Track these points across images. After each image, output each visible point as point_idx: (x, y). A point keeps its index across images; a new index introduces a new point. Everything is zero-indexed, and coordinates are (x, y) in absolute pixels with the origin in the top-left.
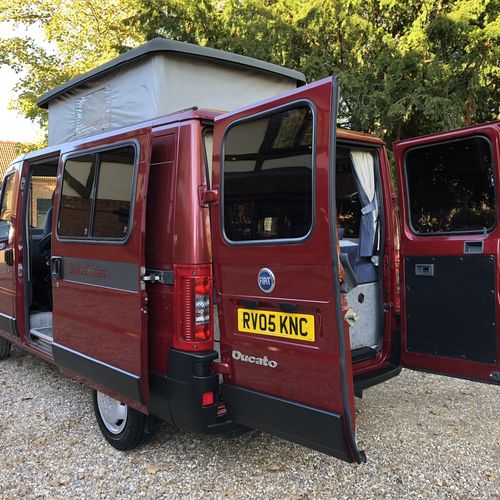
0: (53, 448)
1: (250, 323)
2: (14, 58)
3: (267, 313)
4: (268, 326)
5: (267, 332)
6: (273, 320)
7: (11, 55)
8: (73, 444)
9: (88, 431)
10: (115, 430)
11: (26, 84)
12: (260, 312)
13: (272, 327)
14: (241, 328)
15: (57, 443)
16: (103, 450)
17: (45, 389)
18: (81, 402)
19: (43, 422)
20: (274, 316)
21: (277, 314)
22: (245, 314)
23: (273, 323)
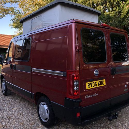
0: (25, 126)
1: (90, 86)
2: (11, 12)
3: (95, 82)
4: (95, 85)
5: (95, 87)
6: (96, 83)
7: (10, 12)
8: (32, 125)
9: (36, 120)
10: (45, 121)
11: (14, 19)
12: (93, 82)
13: (96, 85)
14: (87, 88)
15: (27, 124)
16: (41, 127)
17: (22, 105)
18: (33, 110)
19: (22, 117)
20: (96, 82)
21: (97, 81)
22: (88, 84)
23: (96, 84)
